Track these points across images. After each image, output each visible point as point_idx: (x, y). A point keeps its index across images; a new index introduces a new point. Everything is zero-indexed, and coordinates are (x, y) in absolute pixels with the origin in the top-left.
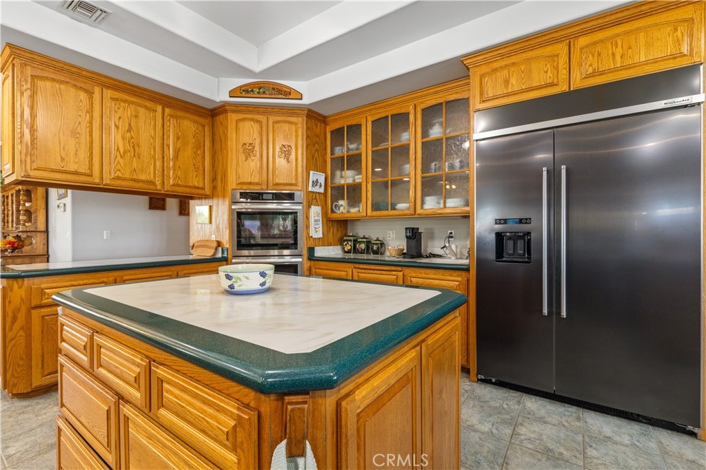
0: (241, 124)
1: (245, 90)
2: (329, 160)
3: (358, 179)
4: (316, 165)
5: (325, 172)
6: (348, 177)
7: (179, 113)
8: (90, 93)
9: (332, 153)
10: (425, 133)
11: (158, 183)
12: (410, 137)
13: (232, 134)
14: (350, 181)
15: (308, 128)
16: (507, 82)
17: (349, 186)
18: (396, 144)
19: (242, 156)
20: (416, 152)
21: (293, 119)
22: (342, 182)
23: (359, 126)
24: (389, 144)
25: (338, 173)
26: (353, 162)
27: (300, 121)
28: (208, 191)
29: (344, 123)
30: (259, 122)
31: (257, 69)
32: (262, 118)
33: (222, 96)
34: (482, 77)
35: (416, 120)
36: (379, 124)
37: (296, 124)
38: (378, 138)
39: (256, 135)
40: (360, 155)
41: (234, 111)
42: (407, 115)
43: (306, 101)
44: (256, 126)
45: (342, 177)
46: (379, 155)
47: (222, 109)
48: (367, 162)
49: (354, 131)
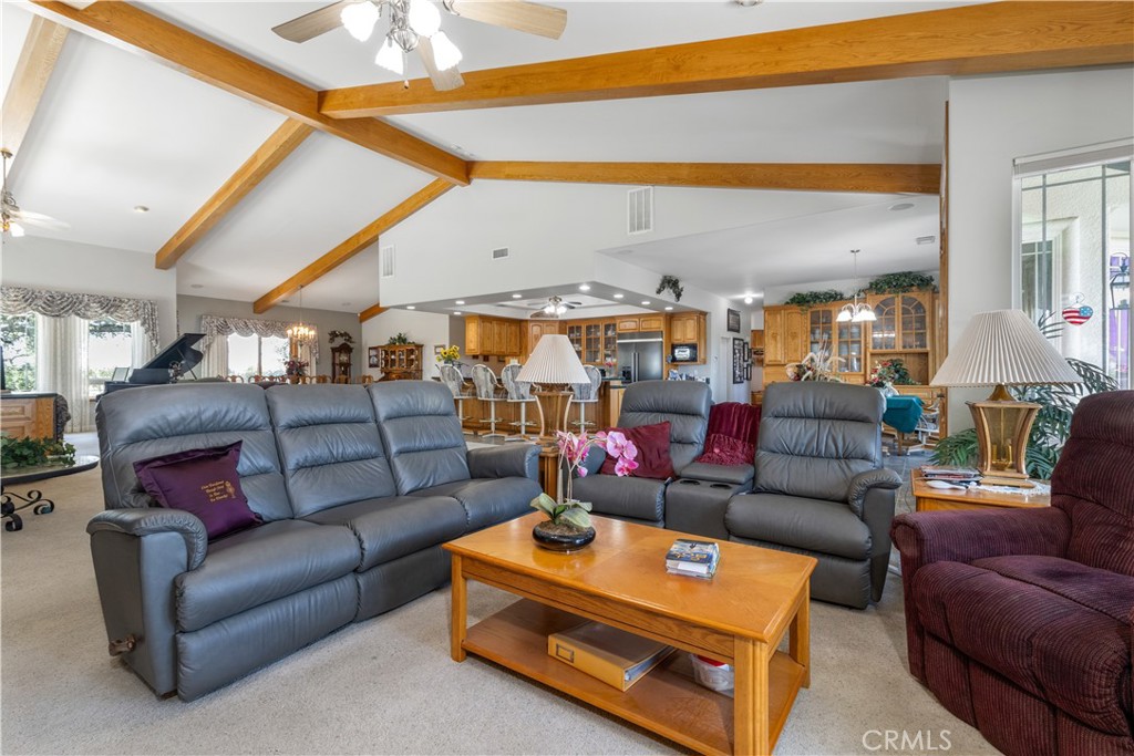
0: (533, 327)
1: (537, 315)
7: (511, 324)
8: (491, 323)
10: (606, 334)
12: (601, 334)
13: (529, 331)
15: (560, 327)
16: (626, 326)
18: (595, 337)
19: (534, 340)
20: (602, 340)
24: (592, 336)
28: (518, 353)
29: (575, 325)
30: (540, 324)
33: (528, 317)
34: (619, 323)
35: (602, 327)
36: (589, 328)
37: (555, 326)
38: (588, 334)
39: (539, 331)
40: (581, 339)
41: (531, 322)
42: (599, 327)
44: (539, 326)
46: (589, 341)
47: (526, 321)
48: (584, 342)
49: (579, 328)
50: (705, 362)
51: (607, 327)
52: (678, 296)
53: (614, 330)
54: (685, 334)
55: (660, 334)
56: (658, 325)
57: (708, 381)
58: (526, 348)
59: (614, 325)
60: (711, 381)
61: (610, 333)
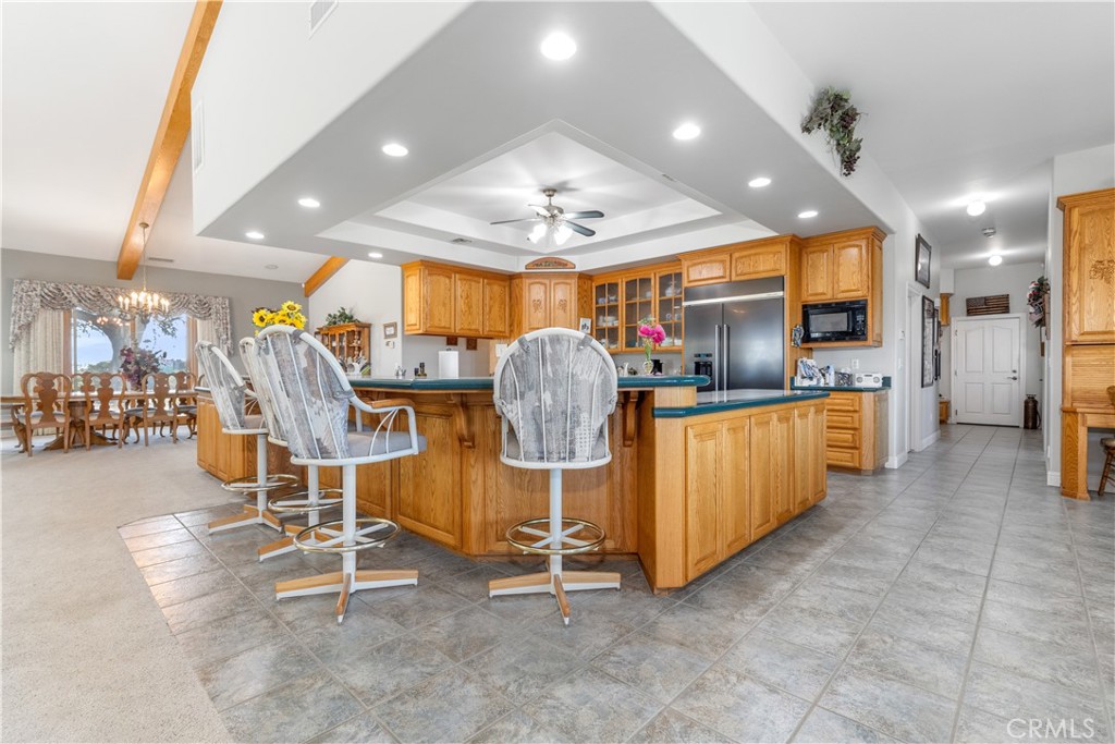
0: (532, 286)
1: (536, 264)
2: (594, 309)
3: (616, 324)
4: (584, 313)
5: (591, 318)
6: (608, 322)
7: (492, 281)
8: (450, 278)
9: (597, 303)
10: (662, 293)
11: (481, 330)
12: (653, 294)
13: (525, 293)
14: (610, 325)
15: (579, 286)
16: (700, 273)
17: (610, 329)
18: (642, 300)
19: (532, 309)
20: (655, 306)
21: (568, 281)
22: (604, 325)
23: (616, 285)
24: (637, 300)
25: (601, 318)
26: (613, 310)
27: (574, 282)
28: (507, 335)
29: (606, 281)
30: (545, 284)
31: (546, 252)
32: (547, 282)
33: (522, 269)
34: (688, 268)
35: (655, 284)
36: (631, 284)
37: (570, 284)
38: (629, 296)
39: (542, 294)
40: (617, 306)
41: (527, 278)
42: (649, 280)
43: (578, 269)
44: (542, 287)
45: (604, 321)
46: (631, 307)
47: (518, 276)
48: (622, 311)
49: (613, 287)
50: (879, 343)
51: (665, 282)
52: (849, 163)
53: (678, 285)
54: (834, 279)
55: (777, 282)
56: (776, 263)
57: (887, 382)
58: (520, 323)
59: (679, 276)
60: (894, 383)
61: (670, 293)
